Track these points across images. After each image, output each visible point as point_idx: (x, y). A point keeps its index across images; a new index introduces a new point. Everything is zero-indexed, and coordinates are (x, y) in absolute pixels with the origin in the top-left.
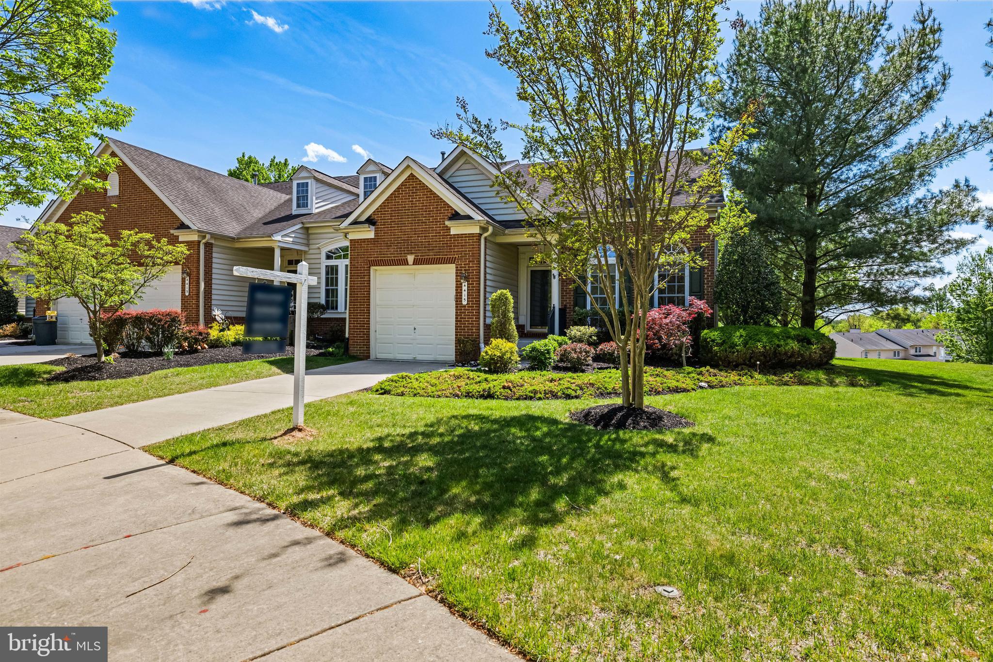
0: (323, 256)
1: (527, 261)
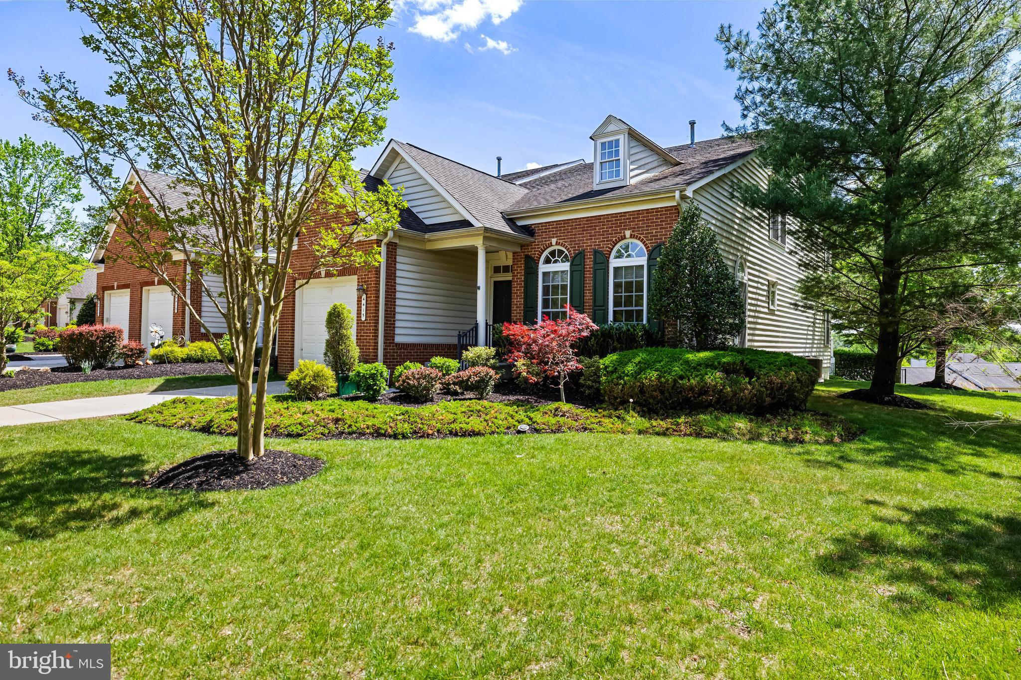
1: (492, 271)
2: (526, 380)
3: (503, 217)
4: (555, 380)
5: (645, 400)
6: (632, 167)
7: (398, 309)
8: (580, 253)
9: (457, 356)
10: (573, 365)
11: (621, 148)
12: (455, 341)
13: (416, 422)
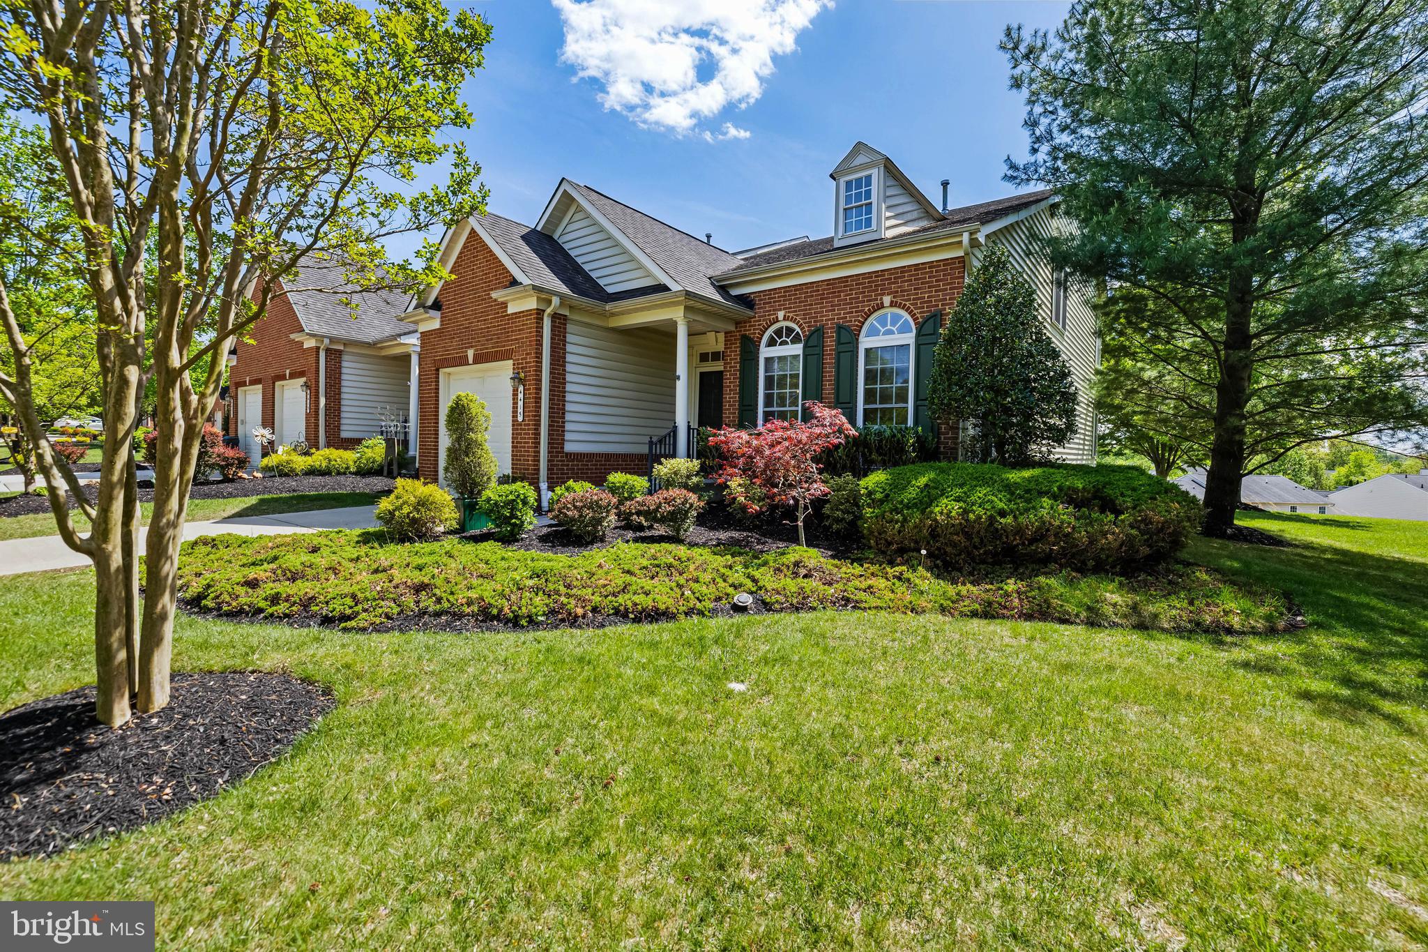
1: (696, 359)
2: (743, 508)
3: (712, 284)
4: (790, 513)
5: (939, 549)
6: (888, 214)
7: (568, 407)
8: (817, 330)
9: (645, 471)
10: (818, 488)
11: (874, 187)
12: (644, 450)
13: (557, 592)
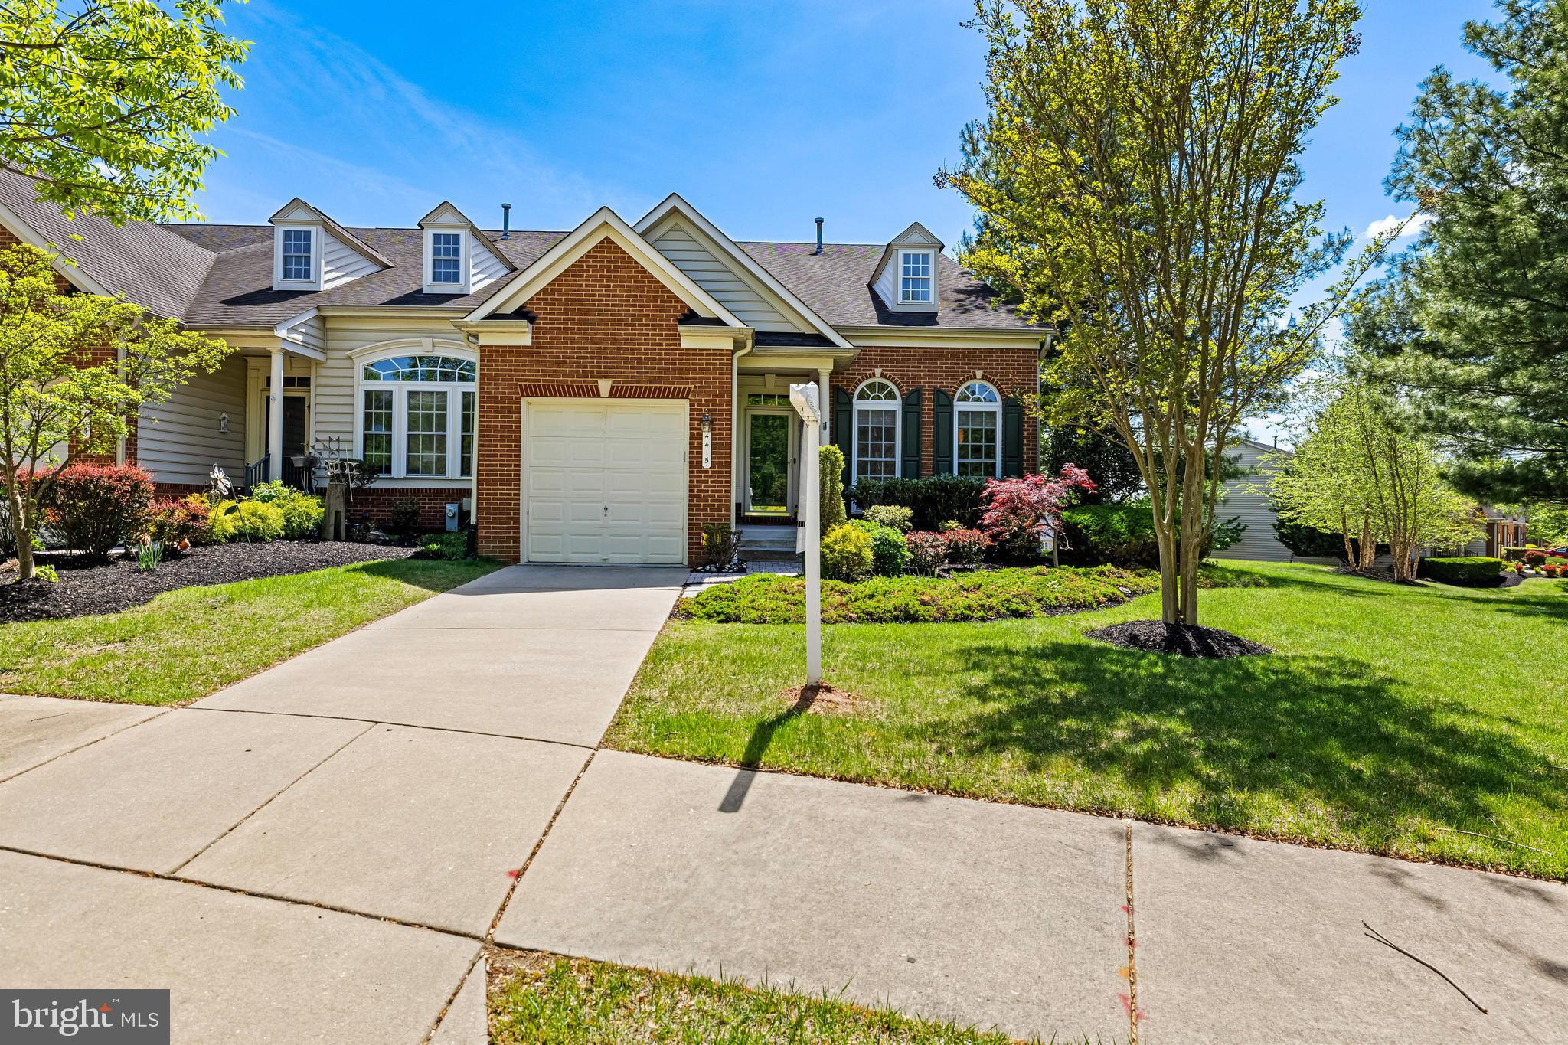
0: (360, 373)
1: (745, 400)
8: (915, 391)
11: (931, 266)
